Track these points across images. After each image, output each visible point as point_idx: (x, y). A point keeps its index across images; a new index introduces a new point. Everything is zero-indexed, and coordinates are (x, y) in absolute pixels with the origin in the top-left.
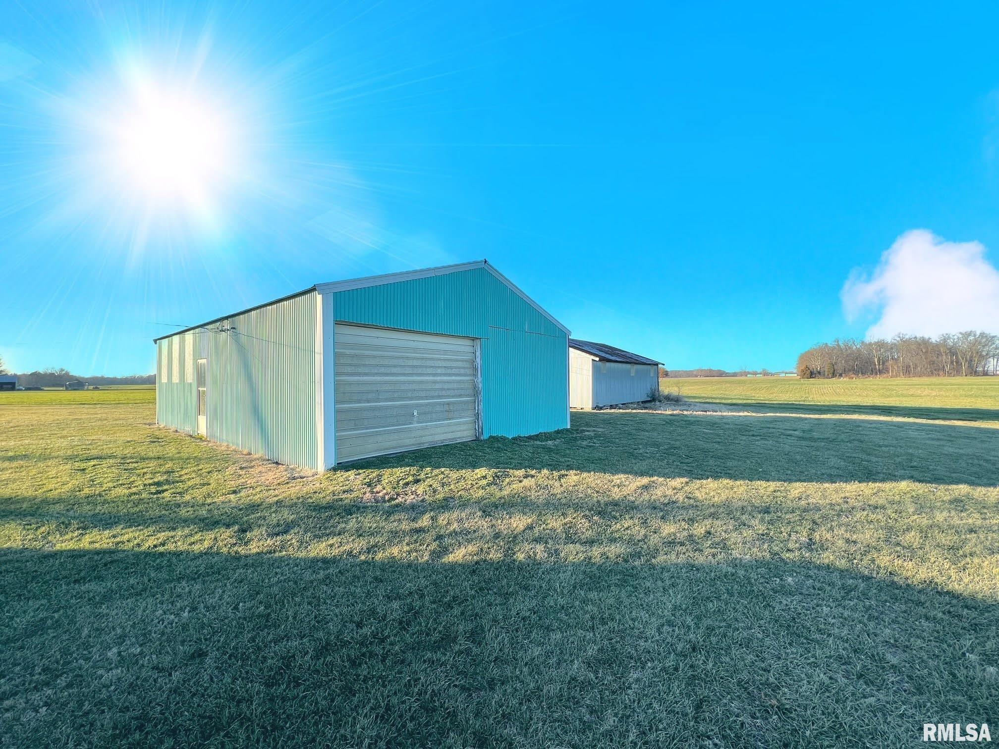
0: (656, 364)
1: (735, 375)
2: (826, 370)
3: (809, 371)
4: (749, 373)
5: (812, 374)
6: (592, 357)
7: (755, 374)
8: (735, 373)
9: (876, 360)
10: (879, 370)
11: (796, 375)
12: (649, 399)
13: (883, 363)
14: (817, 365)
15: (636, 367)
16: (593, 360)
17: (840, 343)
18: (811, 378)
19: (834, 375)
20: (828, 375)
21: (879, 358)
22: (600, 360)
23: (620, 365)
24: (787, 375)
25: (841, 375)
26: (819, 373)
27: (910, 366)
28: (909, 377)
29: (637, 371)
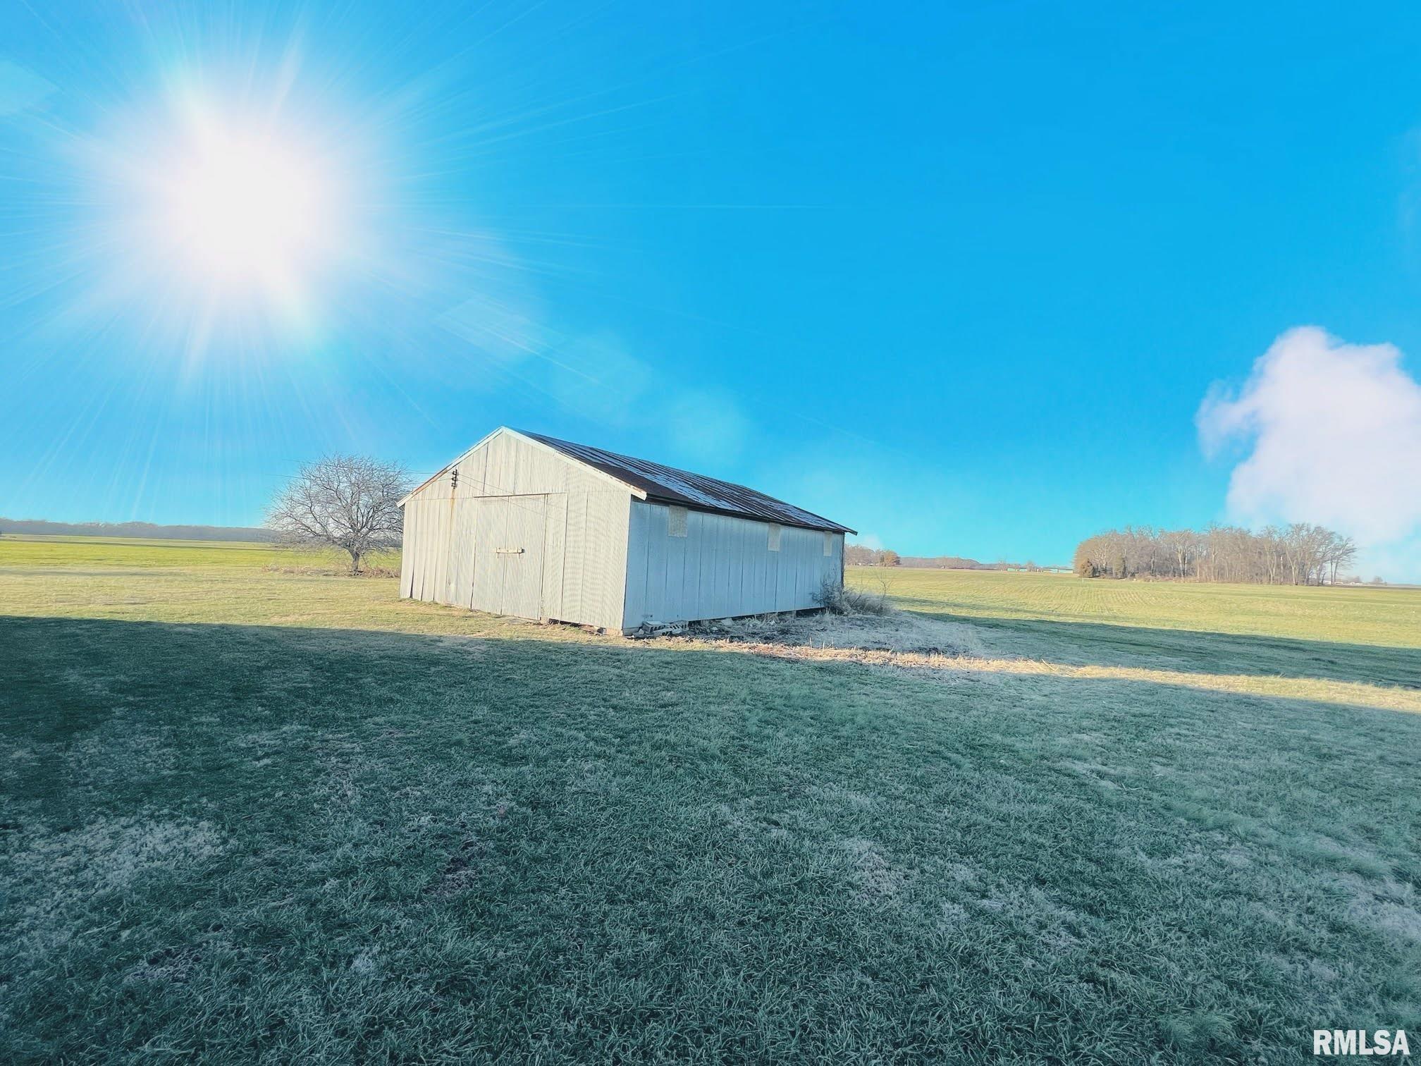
0: (840, 531)
1: (990, 568)
2: (1114, 568)
3: (1091, 567)
4: (1010, 566)
5: (1095, 573)
6: (633, 490)
7: (1019, 567)
8: (991, 565)
9: (1180, 556)
10: (1184, 571)
11: (1072, 572)
12: (818, 606)
13: (1189, 563)
14: (1101, 560)
15: (784, 531)
16: (634, 498)
17: (1133, 530)
18: (1093, 577)
19: (1124, 575)
20: (1116, 574)
21: (1184, 554)
22: (652, 499)
23: (735, 523)
24: (1060, 571)
25: (1133, 575)
26: (1105, 571)
27: (1223, 569)
28: (1223, 582)
29: (785, 543)
